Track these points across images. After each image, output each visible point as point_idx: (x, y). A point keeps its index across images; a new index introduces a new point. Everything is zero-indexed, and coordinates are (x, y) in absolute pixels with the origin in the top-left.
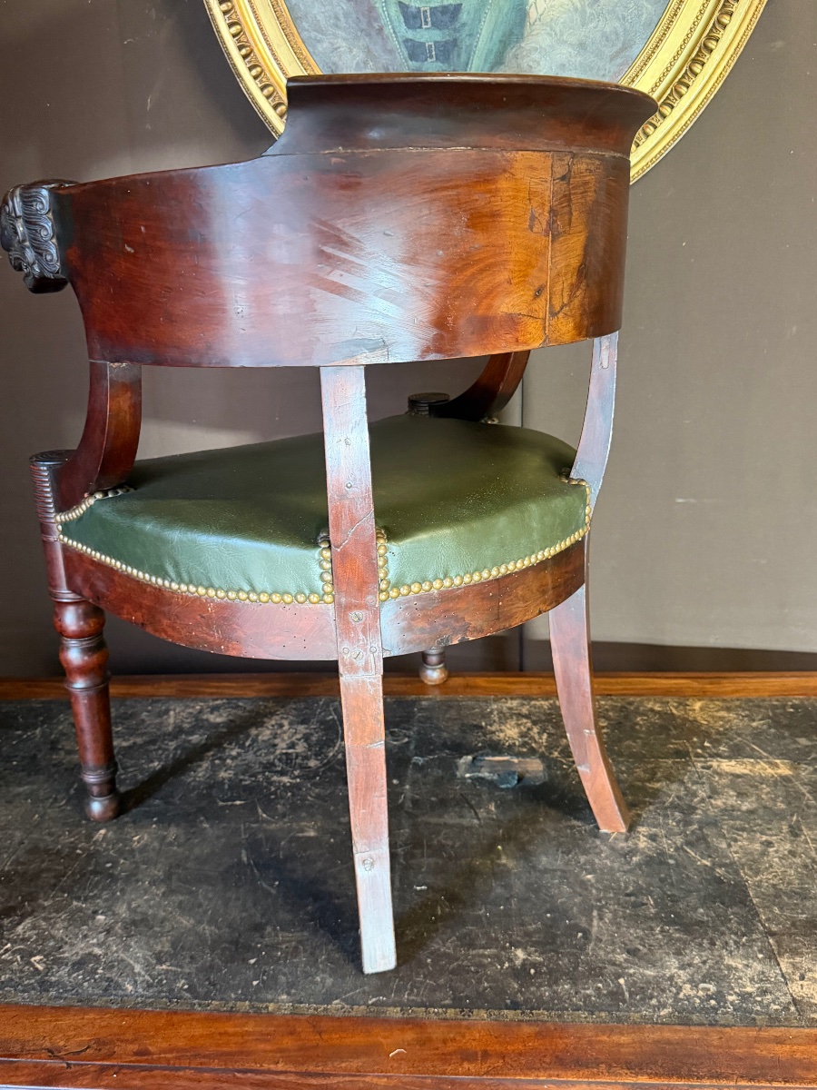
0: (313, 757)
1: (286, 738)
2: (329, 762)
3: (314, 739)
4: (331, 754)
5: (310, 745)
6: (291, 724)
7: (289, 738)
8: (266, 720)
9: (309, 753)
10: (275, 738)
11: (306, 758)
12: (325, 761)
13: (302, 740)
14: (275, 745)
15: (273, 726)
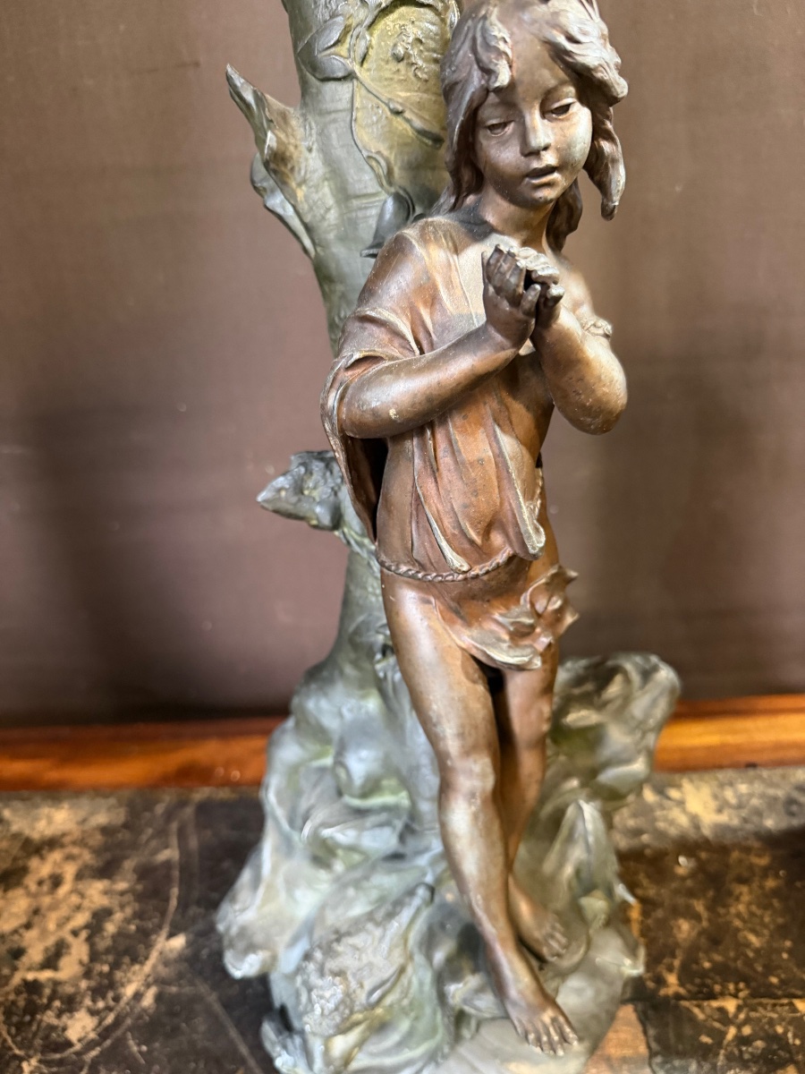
0: (88, 1002)
1: (52, 926)
2: (118, 1022)
3: (110, 928)
4: (129, 991)
5: (94, 956)
6: (79, 877)
7: (60, 925)
8: (34, 862)
9: (84, 984)
10: (28, 926)
11: (70, 1004)
12: (110, 1019)
13: (84, 934)
14: (18, 953)
15: (40, 883)
